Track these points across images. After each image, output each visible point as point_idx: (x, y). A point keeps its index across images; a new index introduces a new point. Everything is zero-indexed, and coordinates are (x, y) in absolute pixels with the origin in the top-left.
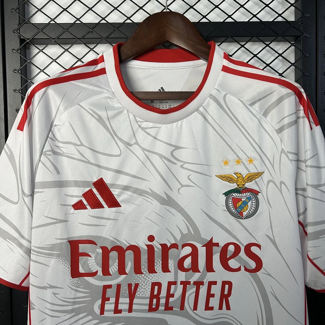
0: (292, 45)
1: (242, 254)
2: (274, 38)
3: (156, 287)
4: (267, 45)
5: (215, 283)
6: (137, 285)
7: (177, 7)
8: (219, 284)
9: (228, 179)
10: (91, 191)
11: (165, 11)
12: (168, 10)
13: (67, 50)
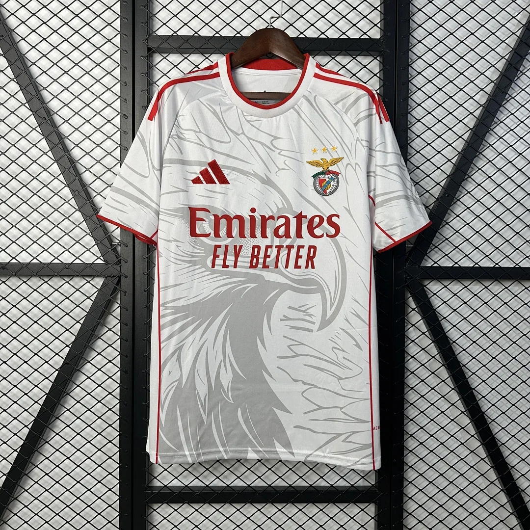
0: (375, 58)
1: (325, 224)
2: (360, 52)
3: (256, 249)
4: (354, 58)
5: (303, 247)
6: (241, 247)
7: (279, 24)
8: (306, 248)
9: (316, 164)
10: (206, 169)
11: (269, 27)
12: (271, 27)
13: (186, 58)
